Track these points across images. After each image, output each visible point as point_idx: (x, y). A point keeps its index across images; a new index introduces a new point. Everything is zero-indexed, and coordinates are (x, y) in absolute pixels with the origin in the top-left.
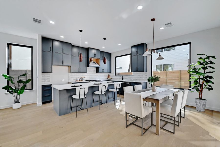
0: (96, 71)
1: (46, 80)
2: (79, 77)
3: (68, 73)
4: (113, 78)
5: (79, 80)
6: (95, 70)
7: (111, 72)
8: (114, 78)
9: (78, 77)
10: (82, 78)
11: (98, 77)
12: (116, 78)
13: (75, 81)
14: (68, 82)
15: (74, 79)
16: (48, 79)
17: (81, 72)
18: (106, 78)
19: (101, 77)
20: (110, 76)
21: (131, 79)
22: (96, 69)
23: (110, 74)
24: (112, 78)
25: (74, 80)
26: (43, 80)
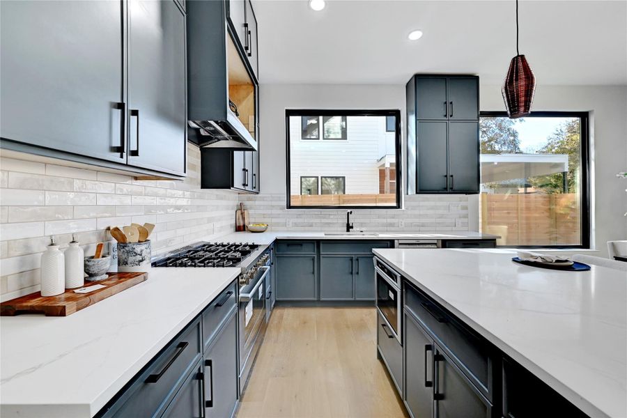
0: (200, 176)
7: (259, 191)
8: (284, 224)
21: (391, 225)
22: (200, 163)
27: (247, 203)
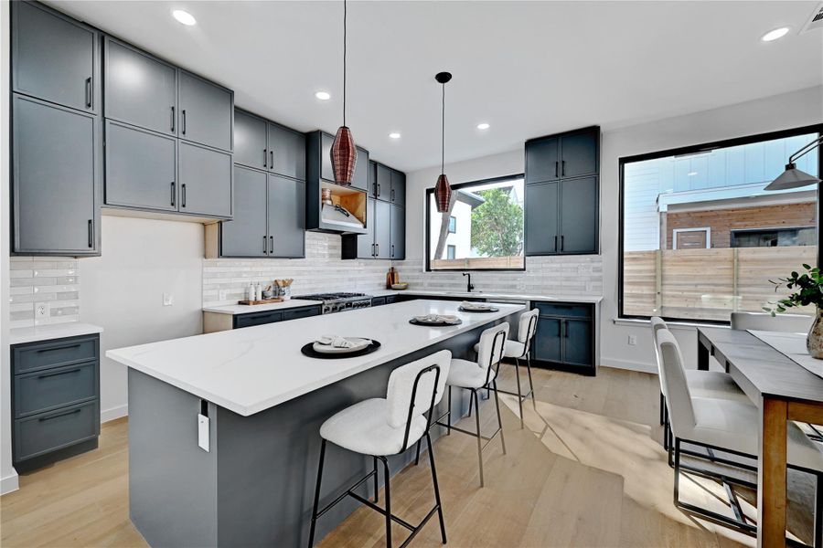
0: (340, 252)
1: (49, 306)
2: (261, 280)
3: (199, 261)
4: (415, 281)
5: (264, 296)
6: (335, 247)
7: (404, 258)
8: (422, 284)
9: (256, 280)
10: (281, 284)
11: (350, 280)
12: (430, 285)
13: (240, 303)
14: (198, 307)
15: (233, 292)
16: (61, 296)
17: (274, 254)
18: (380, 284)
19: (363, 279)
20: (400, 274)
21: (514, 287)
22: (340, 244)
23: (399, 264)
24: (409, 281)
25: (236, 295)
26: (18, 308)
27: (397, 268)
